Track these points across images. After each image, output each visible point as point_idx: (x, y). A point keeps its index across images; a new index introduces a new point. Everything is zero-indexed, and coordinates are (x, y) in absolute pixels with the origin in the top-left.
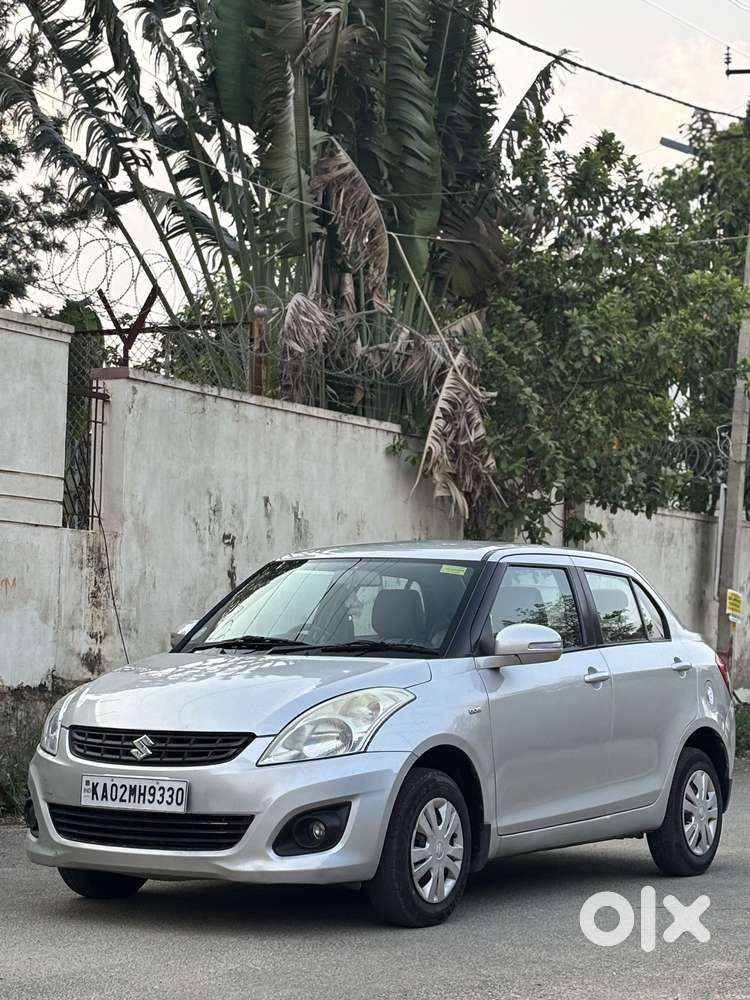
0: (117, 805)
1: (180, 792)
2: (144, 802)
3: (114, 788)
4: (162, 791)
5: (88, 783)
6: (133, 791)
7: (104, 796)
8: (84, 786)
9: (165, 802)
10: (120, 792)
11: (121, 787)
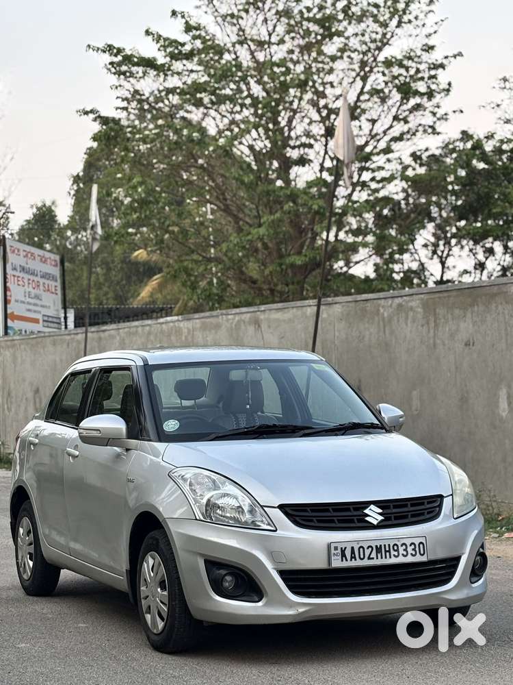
0: (366, 563)
1: (421, 546)
2: (390, 557)
3: (361, 550)
4: (404, 547)
5: (336, 548)
6: (379, 549)
7: (353, 557)
8: (333, 551)
9: (409, 555)
10: (367, 552)
11: (368, 548)
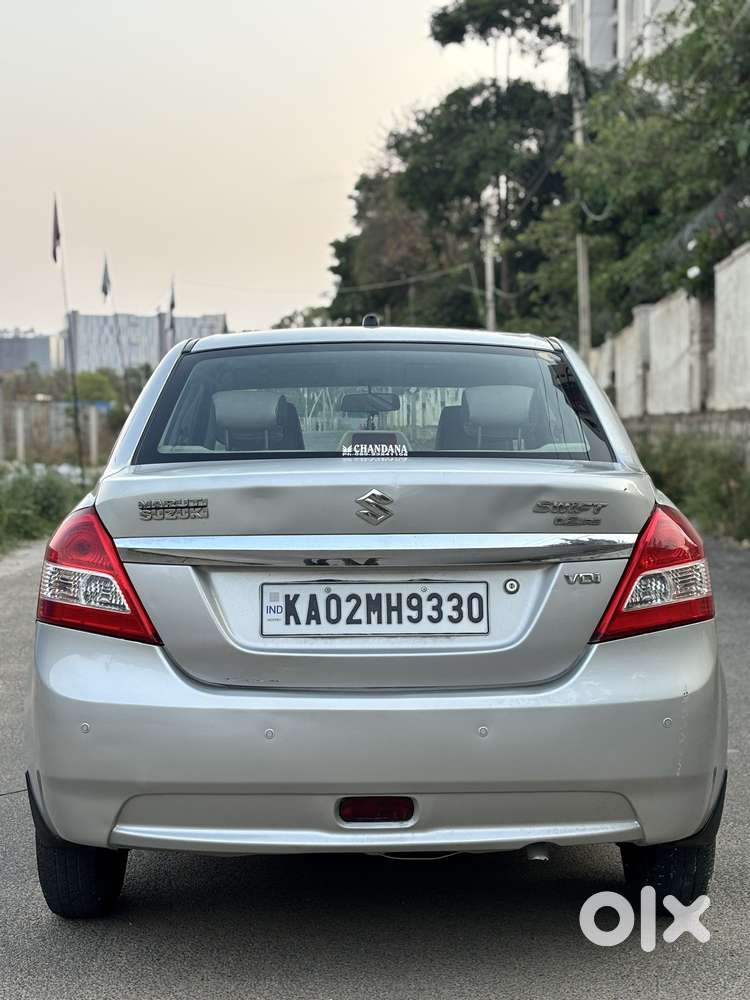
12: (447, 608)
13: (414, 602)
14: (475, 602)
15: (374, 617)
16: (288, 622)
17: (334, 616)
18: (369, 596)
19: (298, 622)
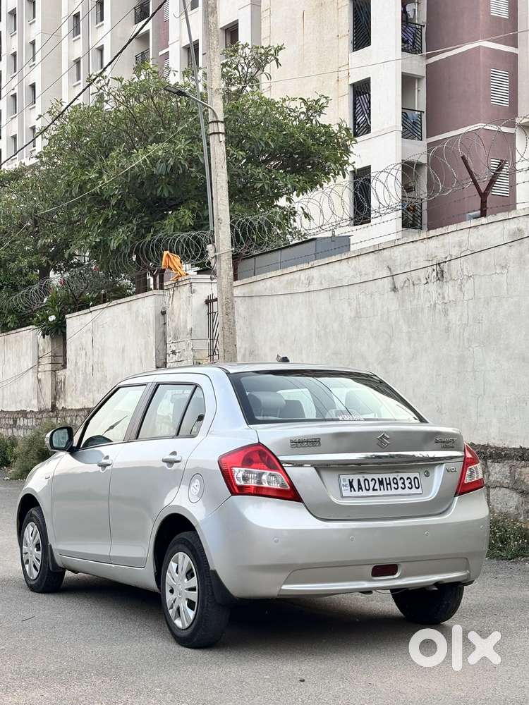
12: (407, 483)
13: (395, 481)
14: (416, 480)
15: (382, 487)
16: (351, 491)
17: (367, 488)
18: (379, 479)
19: (355, 491)
